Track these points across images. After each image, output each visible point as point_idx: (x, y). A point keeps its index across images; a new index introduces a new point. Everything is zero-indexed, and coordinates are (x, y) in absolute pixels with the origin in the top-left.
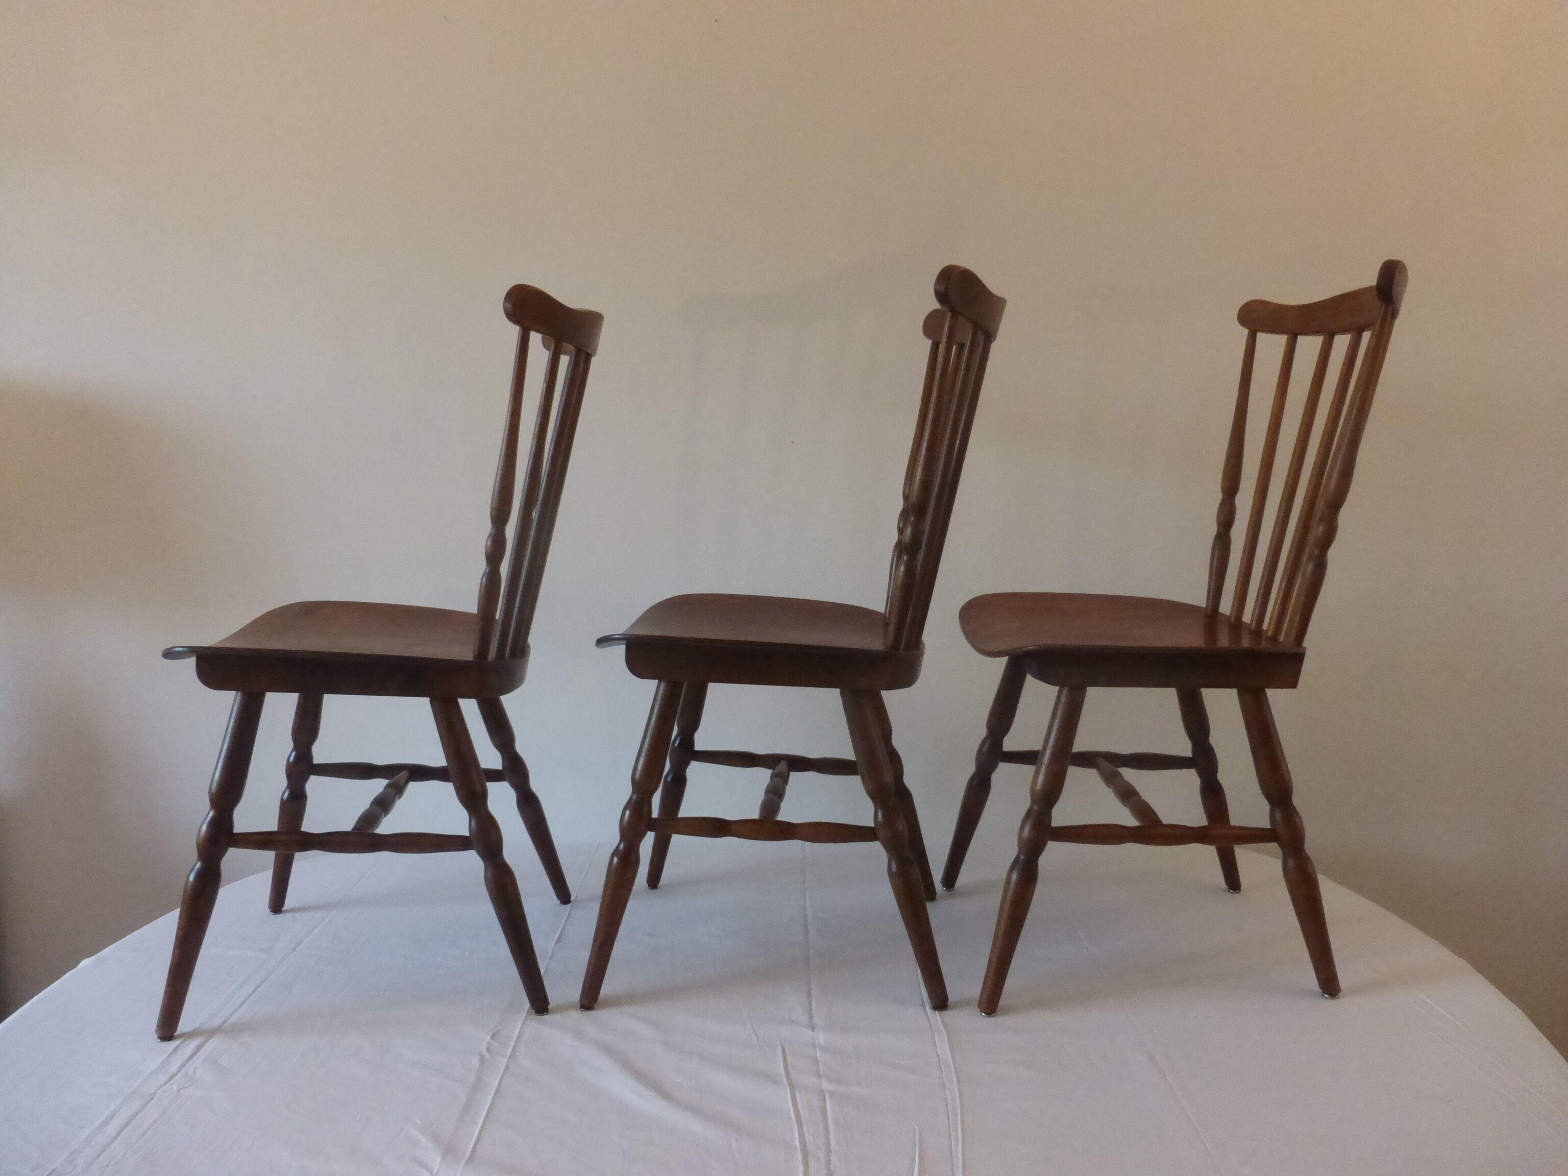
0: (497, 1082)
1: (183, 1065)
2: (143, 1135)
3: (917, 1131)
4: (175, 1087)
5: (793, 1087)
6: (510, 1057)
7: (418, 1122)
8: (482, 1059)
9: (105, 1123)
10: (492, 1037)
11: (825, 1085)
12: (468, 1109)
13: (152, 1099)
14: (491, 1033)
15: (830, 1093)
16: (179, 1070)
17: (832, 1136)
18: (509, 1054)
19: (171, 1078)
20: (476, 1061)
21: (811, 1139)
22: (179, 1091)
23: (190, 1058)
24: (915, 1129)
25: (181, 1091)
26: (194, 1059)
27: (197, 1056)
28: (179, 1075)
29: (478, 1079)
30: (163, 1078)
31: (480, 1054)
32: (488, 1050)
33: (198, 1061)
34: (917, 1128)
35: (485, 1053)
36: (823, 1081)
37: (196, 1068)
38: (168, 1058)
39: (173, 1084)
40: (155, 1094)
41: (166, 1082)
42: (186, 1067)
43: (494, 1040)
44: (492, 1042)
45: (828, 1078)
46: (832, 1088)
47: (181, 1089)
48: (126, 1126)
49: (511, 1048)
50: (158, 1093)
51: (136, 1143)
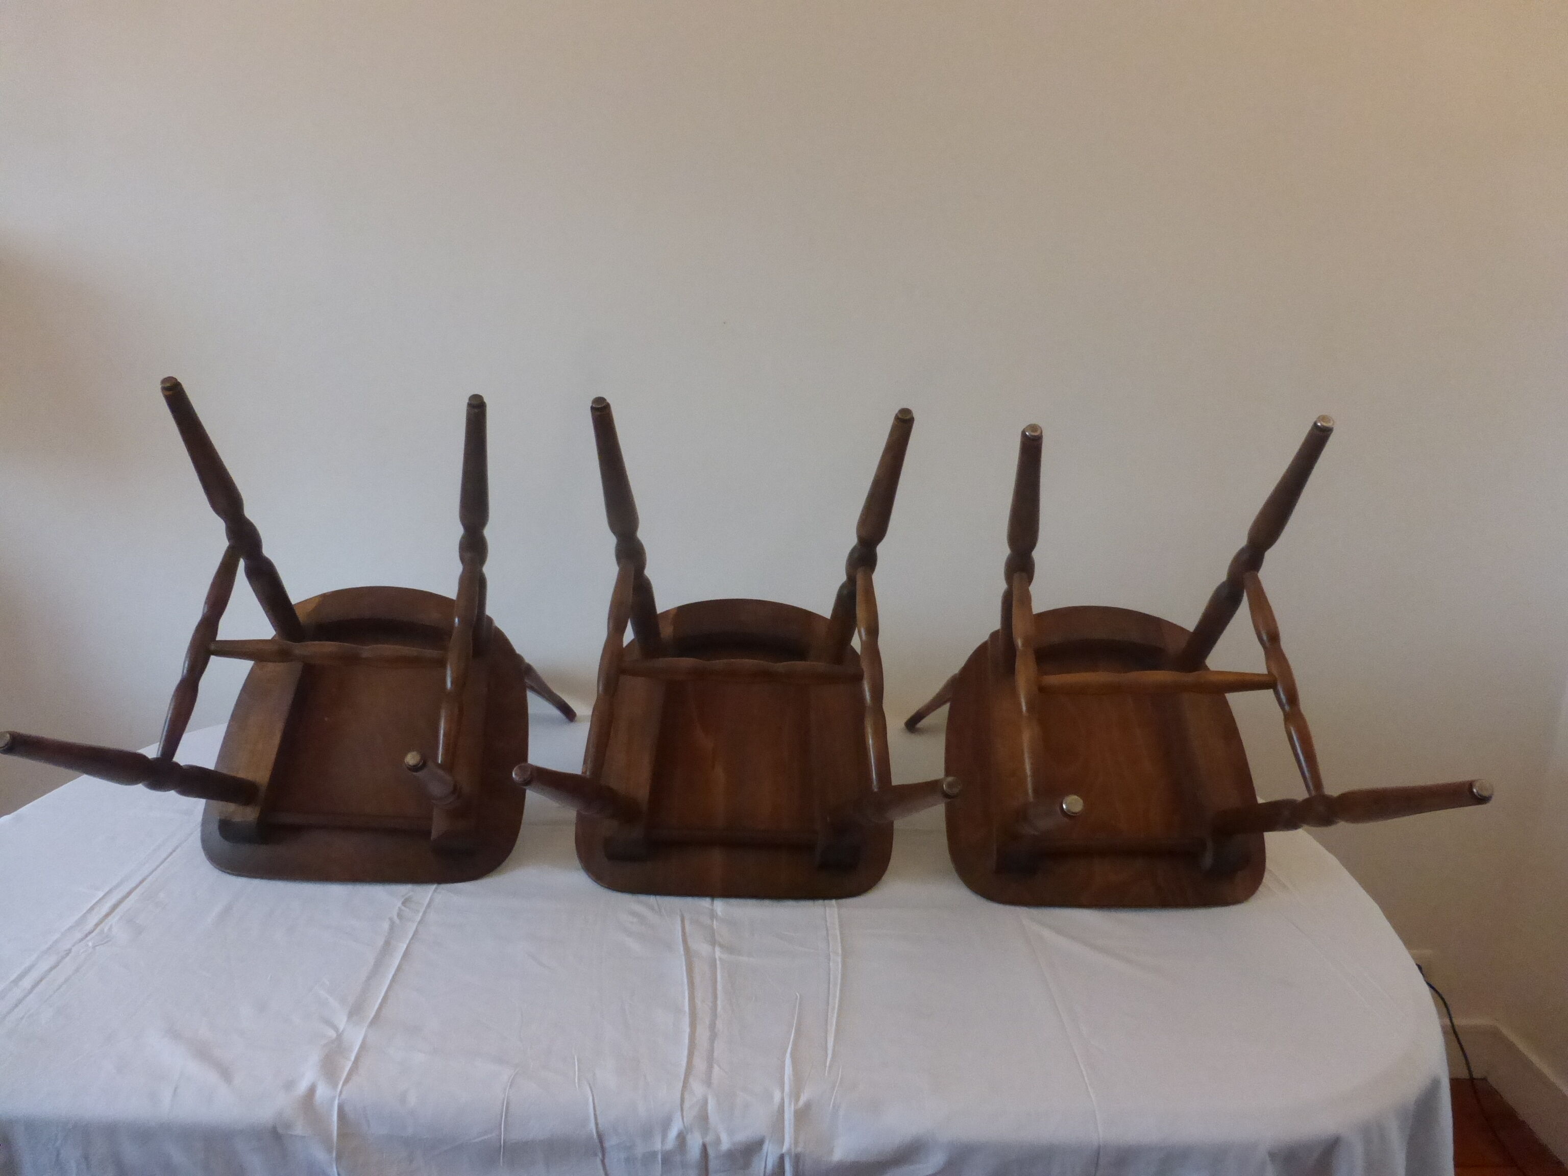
0: (406, 945)
1: (101, 921)
2: (58, 989)
3: (798, 998)
4: (90, 944)
5: (687, 954)
6: (420, 922)
7: (327, 983)
8: (392, 922)
9: (21, 977)
10: (403, 903)
11: (718, 953)
12: (376, 970)
13: (67, 954)
14: (402, 899)
15: (720, 959)
16: (97, 925)
17: (719, 1001)
18: (418, 919)
19: (86, 936)
20: (386, 925)
21: (700, 1004)
22: (94, 947)
23: (106, 917)
25: (97, 948)
26: (111, 917)
27: (113, 914)
28: (93, 934)
29: (387, 942)
30: (79, 935)
31: (391, 919)
32: (398, 915)
33: (114, 919)
34: (798, 995)
35: (395, 918)
36: (717, 949)
37: (111, 926)
38: (84, 916)
39: (88, 941)
40: (70, 950)
41: (82, 940)
42: (102, 925)
43: (405, 906)
44: (403, 908)
45: (721, 946)
46: (725, 956)
47: (97, 946)
48: (41, 980)
49: (421, 914)
50: (74, 950)
51: (51, 996)
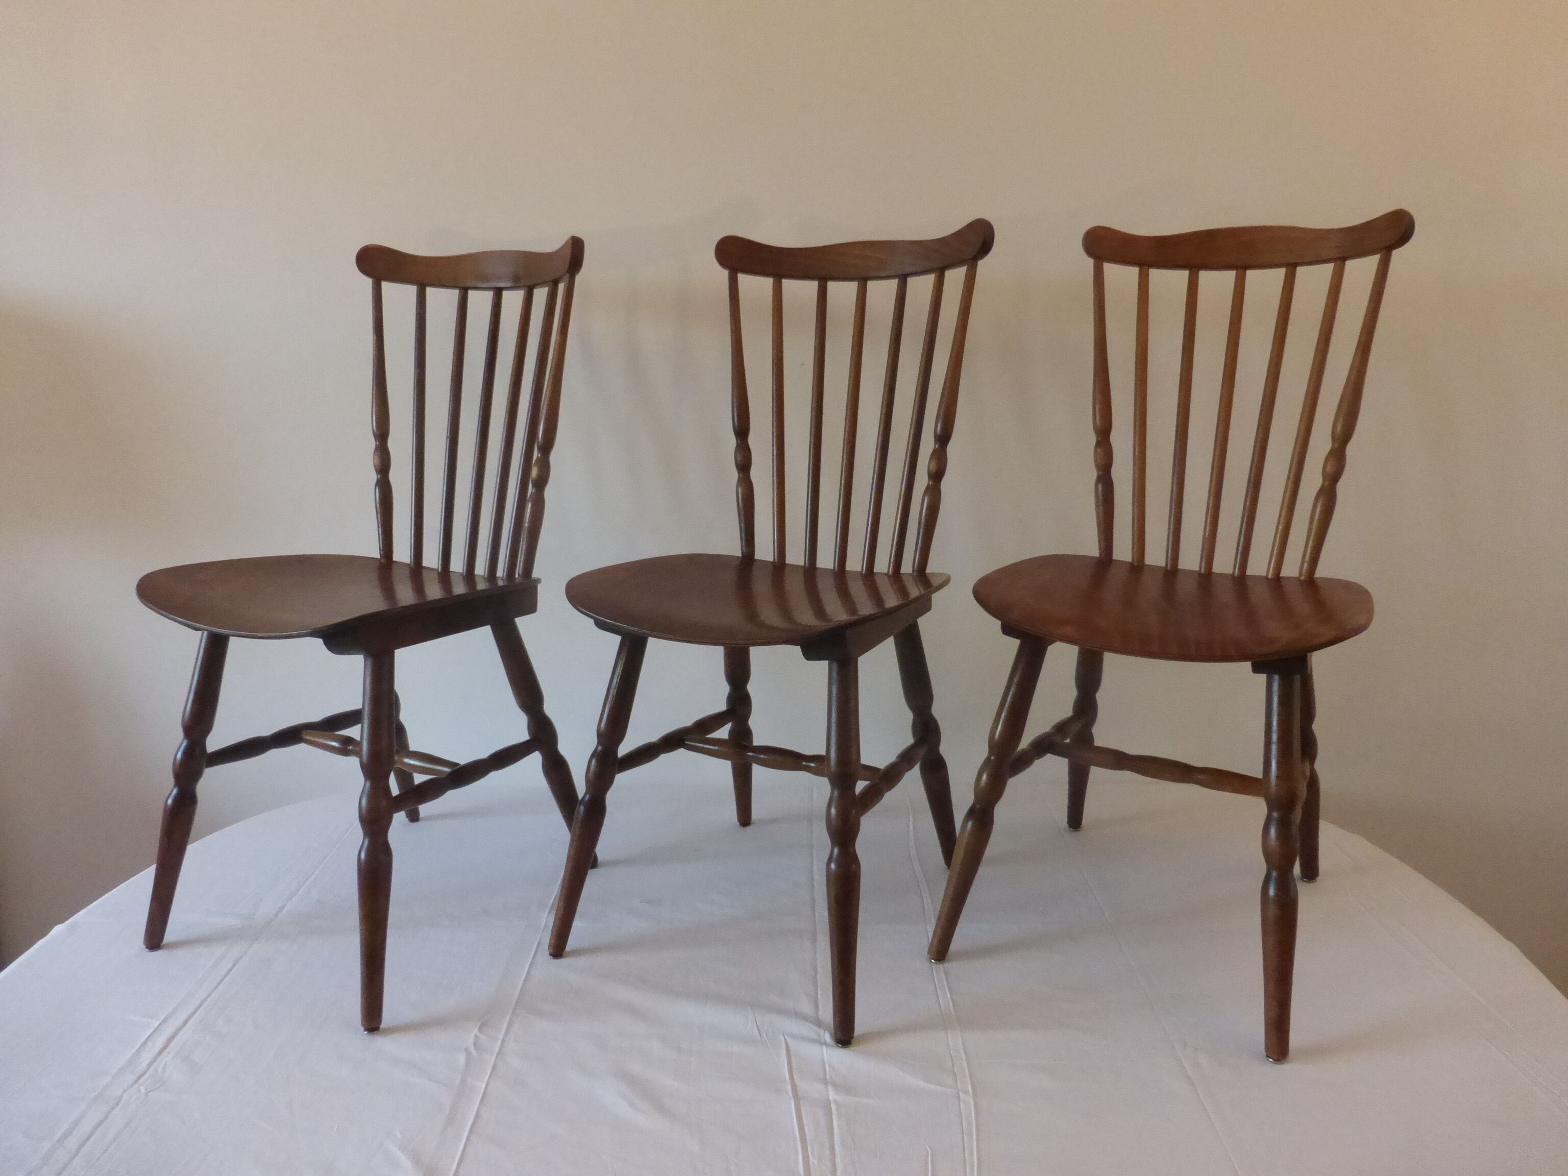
0: (484, 1086)
1: (155, 1059)
2: (104, 1152)
3: (930, 1153)
4: (142, 1089)
5: (797, 1098)
6: (498, 1054)
7: (399, 1136)
8: (469, 1054)
9: (65, 1136)
10: (480, 1030)
11: (832, 1095)
12: (452, 1119)
13: (117, 1104)
14: (479, 1025)
15: (836, 1102)
16: (150, 1065)
17: (838, 1160)
18: (497, 1050)
19: (139, 1078)
20: (462, 1058)
21: (816, 1162)
22: (147, 1094)
23: (160, 1053)
24: (928, 1152)
25: (150, 1094)
26: (165, 1053)
27: (168, 1049)
28: (147, 1075)
29: (463, 1081)
30: (131, 1078)
31: (467, 1050)
32: (475, 1044)
33: (167, 1057)
34: (929, 1150)
35: (472, 1049)
36: (830, 1089)
37: (166, 1062)
38: (138, 1052)
39: (140, 1085)
40: (121, 1097)
41: (135, 1082)
42: (155, 1064)
43: (481, 1032)
44: (479, 1034)
45: (835, 1085)
46: (839, 1098)
47: (149, 1092)
48: (88, 1139)
49: (500, 1042)
50: (124, 1098)
51: (98, 1159)
